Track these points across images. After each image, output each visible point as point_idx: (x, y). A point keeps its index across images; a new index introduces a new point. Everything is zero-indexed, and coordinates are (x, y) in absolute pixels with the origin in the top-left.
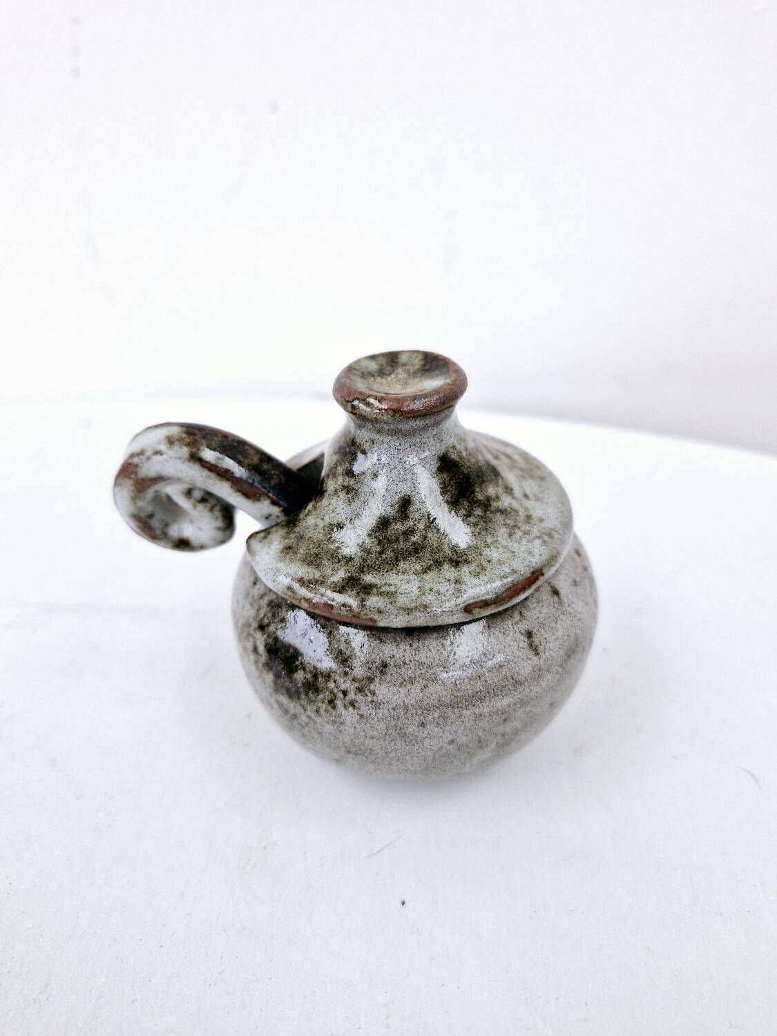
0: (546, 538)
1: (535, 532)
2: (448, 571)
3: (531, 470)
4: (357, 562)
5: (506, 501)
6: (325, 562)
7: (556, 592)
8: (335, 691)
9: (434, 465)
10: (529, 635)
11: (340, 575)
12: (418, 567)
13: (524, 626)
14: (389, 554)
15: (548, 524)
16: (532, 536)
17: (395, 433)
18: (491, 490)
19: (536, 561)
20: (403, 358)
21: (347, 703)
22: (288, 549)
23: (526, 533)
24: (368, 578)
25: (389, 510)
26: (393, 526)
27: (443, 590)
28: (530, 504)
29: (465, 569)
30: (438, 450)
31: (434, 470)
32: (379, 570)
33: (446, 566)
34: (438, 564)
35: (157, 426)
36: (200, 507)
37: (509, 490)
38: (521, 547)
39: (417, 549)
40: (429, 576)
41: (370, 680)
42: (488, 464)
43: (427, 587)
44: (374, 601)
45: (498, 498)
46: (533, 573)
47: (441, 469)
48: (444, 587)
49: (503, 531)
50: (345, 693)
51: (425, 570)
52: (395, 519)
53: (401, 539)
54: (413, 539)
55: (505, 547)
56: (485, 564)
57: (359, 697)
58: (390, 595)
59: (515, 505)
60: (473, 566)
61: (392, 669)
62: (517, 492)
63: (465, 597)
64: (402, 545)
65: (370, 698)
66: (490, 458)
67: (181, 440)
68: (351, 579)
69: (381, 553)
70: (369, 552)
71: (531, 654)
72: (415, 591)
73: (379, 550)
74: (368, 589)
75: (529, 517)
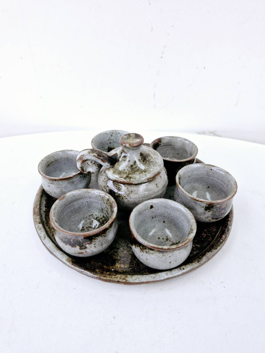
0: (159, 166)
1: (157, 165)
2: (144, 173)
3: (155, 153)
4: (128, 173)
5: (152, 160)
6: (122, 174)
7: (161, 177)
8: (123, 196)
9: (139, 155)
10: (157, 184)
11: (125, 176)
12: (139, 173)
13: (156, 183)
14: (133, 171)
15: (159, 163)
16: (157, 166)
17: (132, 150)
18: (149, 158)
19: (158, 170)
20: (131, 135)
21: (125, 198)
22: (114, 172)
23: (156, 165)
24: (130, 176)
25: (132, 163)
26: (133, 166)
27: (143, 177)
28: (156, 160)
29: (147, 173)
30: (139, 152)
31: (140, 156)
32: (132, 174)
33: (143, 172)
34: (142, 172)
35: (85, 150)
36: (94, 165)
37: (152, 158)
38: (155, 168)
39: (138, 170)
40: (141, 174)
41: (130, 194)
42: (148, 153)
43: (141, 176)
44: (132, 180)
45: (150, 159)
46: (158, 172)
47: (140, 155)
48: (144, 176)
49: (152, 165)
50: (125, 197)
51: (140, 173)
52: (133, 165)
53: (135, 168)
54: (137, 168)
55: (153, 168)
56: (150, 172)
57: (128, 197)
58: (134, 178)
59: (154, 161)
60: (148, 172)
61: (133, 192)
62: (154, 158)
63: (147, 177)
64: (135, 169)
65: (129, 197)
66: (148, 152)
67: (91, 152)
68: (127, 176)
69: (132, 171)
70: (130, 171)
71: (157, 188)
72: (139, 177)
73: (131, 171)
74: (130, 178)
75: (156, 162)
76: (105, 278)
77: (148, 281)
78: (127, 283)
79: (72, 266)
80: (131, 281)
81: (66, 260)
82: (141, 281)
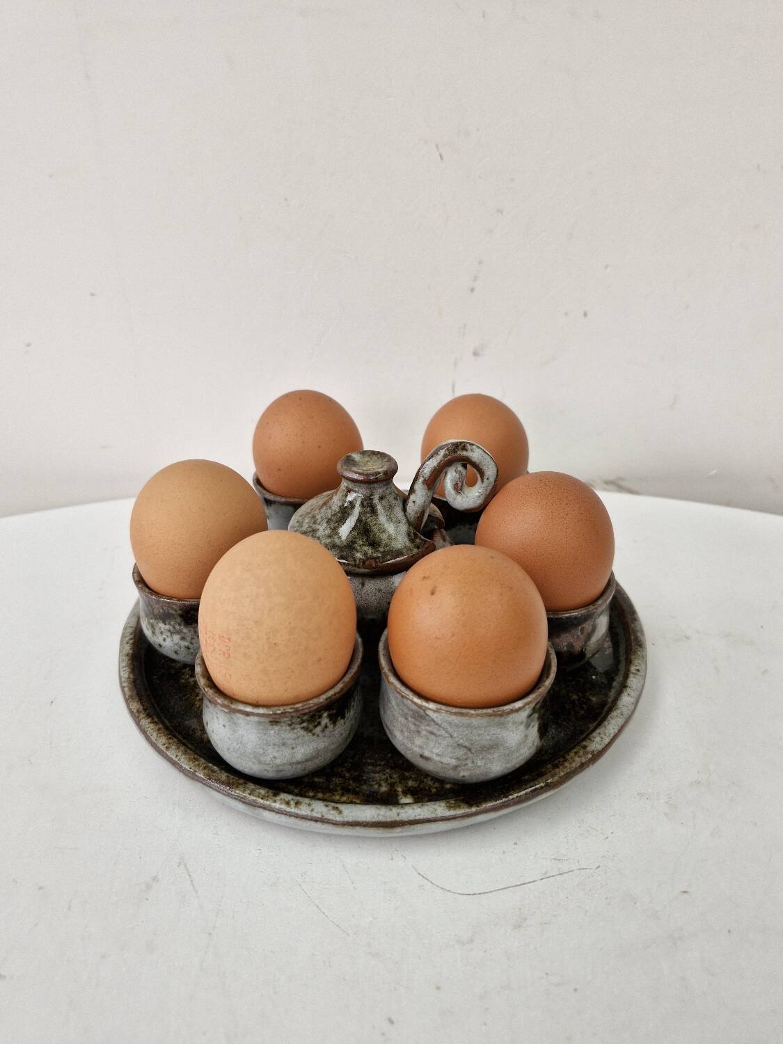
76: (556, 778)
77: (619, 728)
78: (597, 756)
79: (474, 809)
80: (600, 747)
81: (447, 810)
82: (612, 735)
